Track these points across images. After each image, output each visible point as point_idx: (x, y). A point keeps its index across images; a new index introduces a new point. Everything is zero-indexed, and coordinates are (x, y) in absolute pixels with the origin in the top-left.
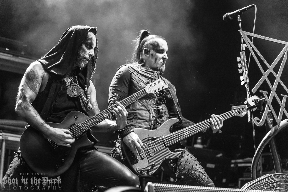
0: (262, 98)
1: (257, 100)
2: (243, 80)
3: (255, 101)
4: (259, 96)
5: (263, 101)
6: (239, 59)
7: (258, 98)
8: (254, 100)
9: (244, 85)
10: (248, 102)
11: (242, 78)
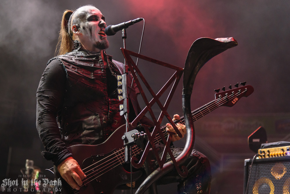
0: (143, 133)
1: (137, 135)
2: (122, 110)
3: (135, 137)
4: (140, 131)
5: (144, 137)
6: (120, 83)
7: (138, 134)
8: (133, 135)
9: (123, 115)
10: (126, 137)
11: (121, 107)
